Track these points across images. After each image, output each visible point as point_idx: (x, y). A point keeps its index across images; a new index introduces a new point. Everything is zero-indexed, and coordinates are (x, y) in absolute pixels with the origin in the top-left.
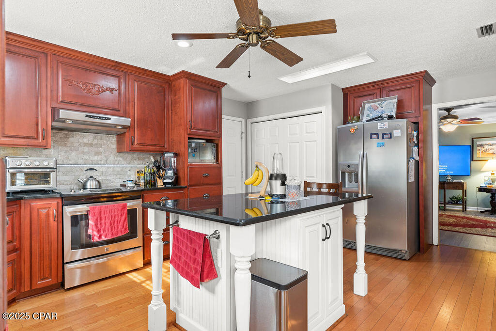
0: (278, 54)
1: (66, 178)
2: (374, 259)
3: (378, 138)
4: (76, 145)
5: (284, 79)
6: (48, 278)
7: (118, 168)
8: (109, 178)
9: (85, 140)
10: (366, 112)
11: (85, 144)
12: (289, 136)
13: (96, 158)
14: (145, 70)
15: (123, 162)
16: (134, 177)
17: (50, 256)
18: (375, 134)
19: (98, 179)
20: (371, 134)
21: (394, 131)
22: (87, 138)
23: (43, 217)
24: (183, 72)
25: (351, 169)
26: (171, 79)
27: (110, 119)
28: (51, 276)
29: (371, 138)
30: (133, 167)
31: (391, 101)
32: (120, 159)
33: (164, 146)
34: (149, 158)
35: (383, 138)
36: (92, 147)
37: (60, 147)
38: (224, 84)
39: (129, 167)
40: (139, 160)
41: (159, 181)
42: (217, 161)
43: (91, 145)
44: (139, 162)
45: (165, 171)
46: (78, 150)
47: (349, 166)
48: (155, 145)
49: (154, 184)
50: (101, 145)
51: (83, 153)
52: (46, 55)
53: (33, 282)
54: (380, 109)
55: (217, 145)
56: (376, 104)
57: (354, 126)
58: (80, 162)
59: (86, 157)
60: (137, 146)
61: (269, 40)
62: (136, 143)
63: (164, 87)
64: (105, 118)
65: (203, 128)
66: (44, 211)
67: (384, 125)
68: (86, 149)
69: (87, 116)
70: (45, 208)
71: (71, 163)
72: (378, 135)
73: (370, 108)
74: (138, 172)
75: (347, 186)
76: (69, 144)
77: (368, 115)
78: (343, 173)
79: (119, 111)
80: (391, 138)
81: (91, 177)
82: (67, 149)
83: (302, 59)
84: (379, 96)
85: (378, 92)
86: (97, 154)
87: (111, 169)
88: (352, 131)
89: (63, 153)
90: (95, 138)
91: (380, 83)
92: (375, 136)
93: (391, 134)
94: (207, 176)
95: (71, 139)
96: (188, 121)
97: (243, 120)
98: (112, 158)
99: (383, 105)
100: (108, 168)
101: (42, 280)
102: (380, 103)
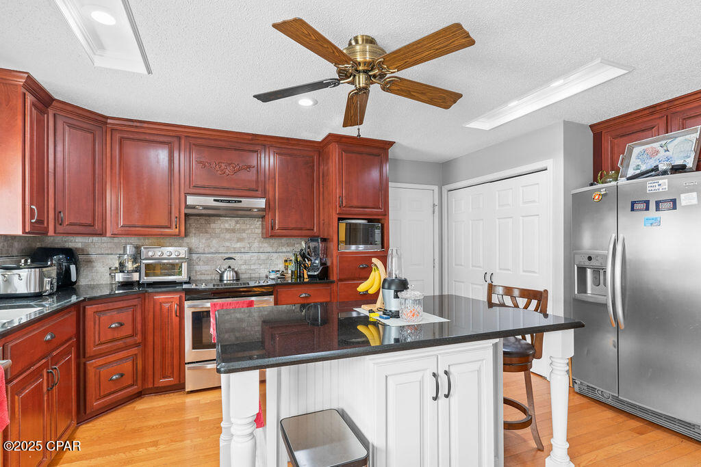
0: (414, 94)
1: (207, 268)
2: (633, 430)
3: (647, 209)
4: (217, 231)
5: (474, 125)
6: (170, 377)
7: (263, 256)
8: (253, 267)
9: (227, 226)
10: (634, 161)
11: (227, 230)
12: (497, 208)
13: (238, 245)
14: (288, 139)
15: (269, 249)
16: (281, 267)
17: (172, 353)
18: (640, 202)
19: (236, 269)
20: (633, 204)
21: (683, 196)
22: (229, 223)
23: (165, 311)
24: (330, 135)
25: (594, 263)
26: (321, 145)
27: (240, 202)
28: (172, 375)
29: (633, 209)
30: (281, 254)
31: (688, 137)
32: (266, 245)
33: (313, 230)
34: (301, 244)
35: (658, 209)
36: (234, 232)
37: (201, 234)
38: (392, 144)
39: (275, 255)
40: (288, 246)
41: (305, 272)
42: (383, 247)
43: (233, 231)
44: (289, 249)
45: (311, 260)
46: (219, 237)
47: (590, 259)
48: (301, 229)
49: (301, 277)
50: (244, 231)
51: (225, 240)
52: (179, 138)
53: (156, 379)
54: (662, 153)
55: (383, 226)
56: (656, 145)
57: (599, 190)
58: (222, 250)
59: (228, 244)
60: (279, 231)
61: (390, 78)
62: (277, 227)
63: (313, 157)
64: (235, 201)
65: (359, 205)
66: (167, 306)
67: (662, 185)
68: (228, 236)
69: (215, 200)
70: (167, 303)
71: (212, 251)
72: (647, 203)
73: (640, 155)
74: (286, 261)
75: (589, 291)
76: (210, 231)
77: (638, 167)
78: (582, 270)
79: (257, 190)
80: (674, 207)
81: (230, 267)
82: (208, 236)
83: (460, 96)
84: (662, 129)
85: (662, 123)
86: (240, 240)
87: (256, 258)
88: (597, 197)
89: (204, 241)
90: (237, 222)
91: (666, 106)
92: (643, 206)
93: (674, 201)
94: (364, 268)
95: (213, 225)
96: (338, 196)
97: (436, 188)
98: (256, 244)
99: (670, 147)
100: (252, 256)
101: (164, 378)
102: (663, 142)
